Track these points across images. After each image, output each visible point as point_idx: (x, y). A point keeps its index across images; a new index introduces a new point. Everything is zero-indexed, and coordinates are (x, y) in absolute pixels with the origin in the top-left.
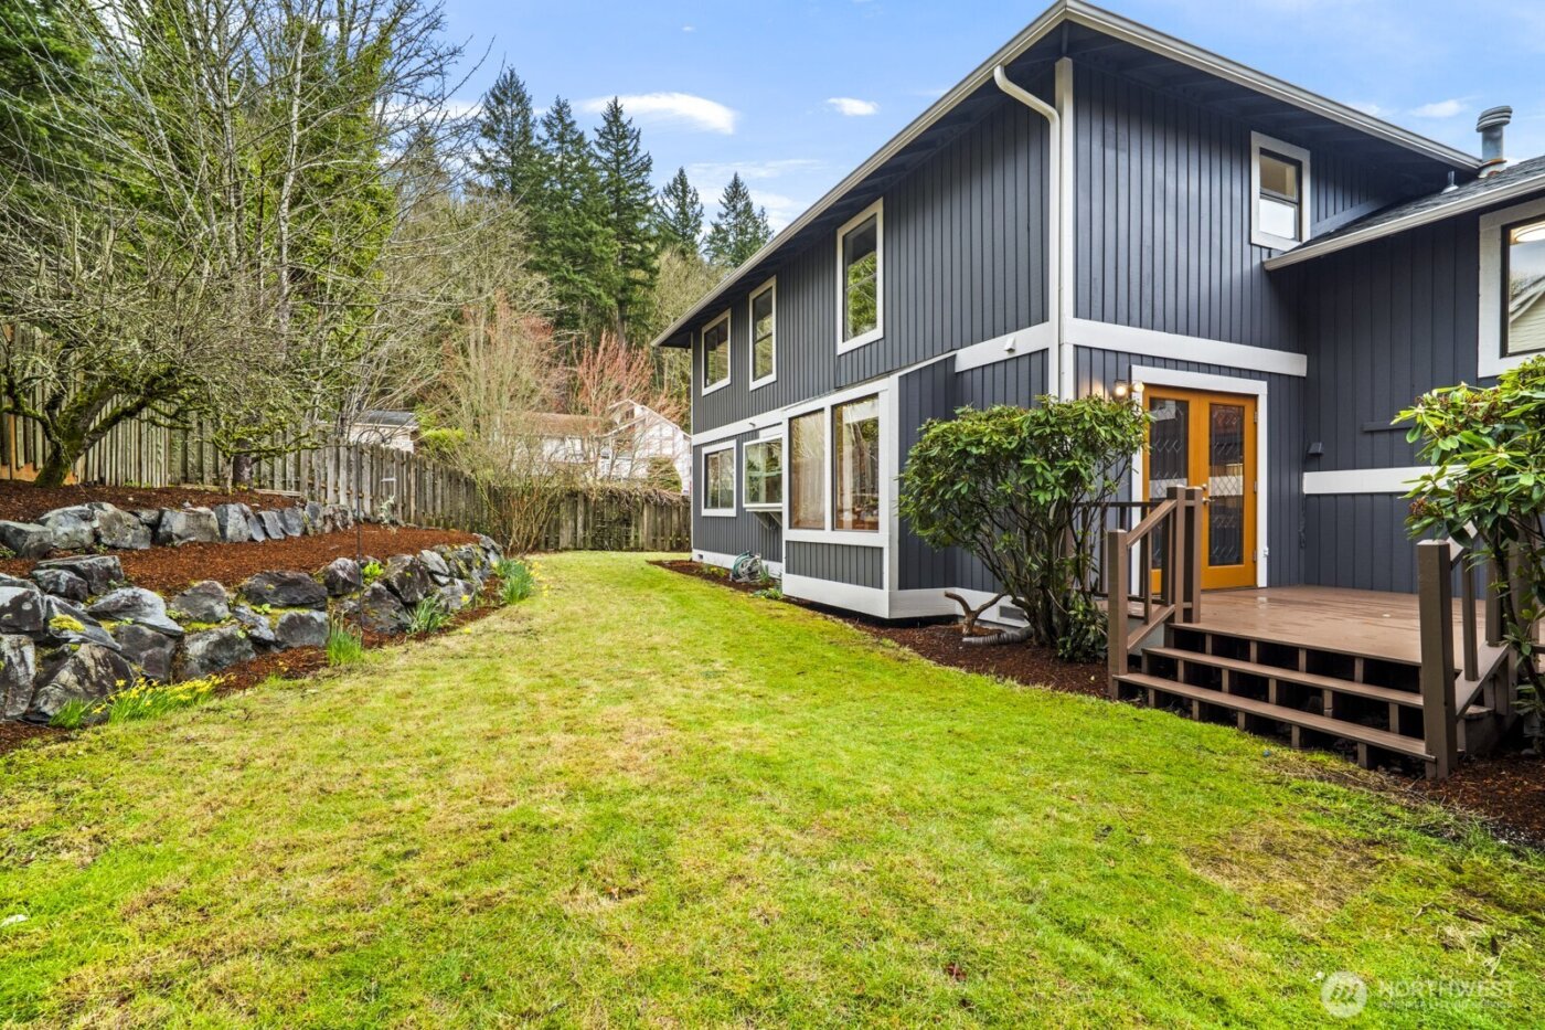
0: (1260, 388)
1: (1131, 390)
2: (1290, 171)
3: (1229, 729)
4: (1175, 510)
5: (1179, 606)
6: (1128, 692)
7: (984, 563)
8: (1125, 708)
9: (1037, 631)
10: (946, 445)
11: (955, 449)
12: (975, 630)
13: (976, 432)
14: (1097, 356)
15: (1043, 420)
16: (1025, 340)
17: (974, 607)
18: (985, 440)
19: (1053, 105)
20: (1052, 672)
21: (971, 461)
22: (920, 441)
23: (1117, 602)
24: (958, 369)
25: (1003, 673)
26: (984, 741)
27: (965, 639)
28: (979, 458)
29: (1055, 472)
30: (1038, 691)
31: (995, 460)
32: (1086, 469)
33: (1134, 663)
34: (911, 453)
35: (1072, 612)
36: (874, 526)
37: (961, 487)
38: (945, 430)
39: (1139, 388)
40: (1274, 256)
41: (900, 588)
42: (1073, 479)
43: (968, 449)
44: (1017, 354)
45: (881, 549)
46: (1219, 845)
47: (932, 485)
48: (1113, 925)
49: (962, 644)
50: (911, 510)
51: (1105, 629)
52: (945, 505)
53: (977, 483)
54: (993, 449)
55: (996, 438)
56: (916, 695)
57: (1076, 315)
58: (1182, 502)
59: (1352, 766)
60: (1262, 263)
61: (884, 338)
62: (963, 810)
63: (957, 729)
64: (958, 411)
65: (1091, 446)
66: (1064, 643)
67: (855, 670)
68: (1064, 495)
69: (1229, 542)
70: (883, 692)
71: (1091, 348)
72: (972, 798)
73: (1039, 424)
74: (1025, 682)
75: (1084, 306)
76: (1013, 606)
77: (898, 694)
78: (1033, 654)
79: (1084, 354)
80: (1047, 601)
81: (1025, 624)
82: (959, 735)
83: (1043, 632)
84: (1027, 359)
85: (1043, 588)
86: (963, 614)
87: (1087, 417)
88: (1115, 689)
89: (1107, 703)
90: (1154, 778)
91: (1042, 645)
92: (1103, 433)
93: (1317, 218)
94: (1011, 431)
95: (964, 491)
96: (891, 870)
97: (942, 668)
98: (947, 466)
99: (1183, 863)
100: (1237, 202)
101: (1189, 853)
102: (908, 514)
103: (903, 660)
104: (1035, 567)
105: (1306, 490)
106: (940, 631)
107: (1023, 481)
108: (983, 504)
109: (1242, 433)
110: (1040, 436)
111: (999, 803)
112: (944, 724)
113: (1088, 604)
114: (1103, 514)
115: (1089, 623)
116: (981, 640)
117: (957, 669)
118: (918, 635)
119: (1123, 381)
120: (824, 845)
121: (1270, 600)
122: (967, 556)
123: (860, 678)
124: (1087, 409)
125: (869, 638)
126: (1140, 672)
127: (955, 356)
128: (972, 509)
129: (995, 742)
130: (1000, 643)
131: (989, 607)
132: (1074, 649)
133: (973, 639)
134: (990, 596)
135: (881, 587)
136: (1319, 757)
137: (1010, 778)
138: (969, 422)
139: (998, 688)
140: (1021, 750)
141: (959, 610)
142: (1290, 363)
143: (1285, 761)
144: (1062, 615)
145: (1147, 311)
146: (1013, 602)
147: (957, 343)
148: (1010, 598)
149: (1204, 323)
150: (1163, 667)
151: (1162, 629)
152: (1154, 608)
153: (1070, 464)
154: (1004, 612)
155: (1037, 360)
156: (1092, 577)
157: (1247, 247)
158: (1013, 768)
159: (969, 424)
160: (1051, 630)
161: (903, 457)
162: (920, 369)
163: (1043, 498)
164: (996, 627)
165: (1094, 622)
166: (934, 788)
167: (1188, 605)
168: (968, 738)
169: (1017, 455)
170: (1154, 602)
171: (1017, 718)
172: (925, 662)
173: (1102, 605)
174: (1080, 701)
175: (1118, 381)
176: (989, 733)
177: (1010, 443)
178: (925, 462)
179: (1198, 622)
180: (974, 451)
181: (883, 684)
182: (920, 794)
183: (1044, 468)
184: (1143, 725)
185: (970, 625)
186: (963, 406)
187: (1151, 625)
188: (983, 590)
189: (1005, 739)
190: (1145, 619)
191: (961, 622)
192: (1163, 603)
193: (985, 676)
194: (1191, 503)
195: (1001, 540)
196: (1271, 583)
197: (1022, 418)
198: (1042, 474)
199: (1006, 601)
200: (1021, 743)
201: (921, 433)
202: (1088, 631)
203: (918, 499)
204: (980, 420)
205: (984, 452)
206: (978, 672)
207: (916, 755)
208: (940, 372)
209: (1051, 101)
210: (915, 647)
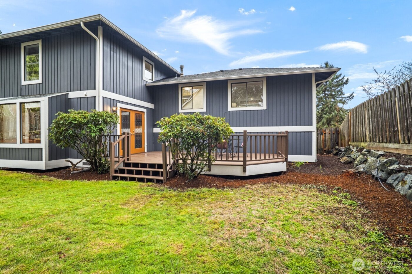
0: (145, 110)
1: (117, 109)
2: (151, 66)
3: (134, 182)
4: (125, 137)
5: (126, 158)
6: (115, 178)
7: (78, 151)
8: (114, 182)
9: (93, 168)
10: (65, 120)
11: (68, 122)
12: (75, 170)
13: (74, 117)
14: (109, 100)
15: (93, 116)
16: (90, 93)
17: (74, 163)
18: (77, 120)
19: (97, 37)
20: (97, 177)
21: (73, 125)
22: (56, 118)
23: (112, 158)
24: (69, 97)
25: (83, 179)
26: (77, 195)
27: (72, 172)
28: (75, 124)
29: (97, 129)
30: (92, 182)
31: (80, 125)
32: (104, 128)
33: (116, 172)
34: (53, 121)
35: (102, 162)
36: (39, 142)
37: (70, 132)
38: (65, 116)
39: (119, 108)
40: (148, 83)
41: (49, 160)
42: (101, 130)
43: (72, 122)
44: (87, 96)
45: (42, 149)
46: (127, 201)
47: (61, 131)
48: (105, 220)
49: (71, 173)
50: (53, 137)
51: (109, 164)
52: (65, 137)
53: (75, 130)
54: (80, 122)
55: (80, 119)
56: (55, 189)
57: (103, 89)
58: (126, 135)
59: (153, 183)
60: (145, 84)
61: (42, 83)
62: (70, 210)
63: (69, 194)
64: (69, 111)
65: (106, 122)
66: (100, 169)
67: (33, 186)
68: (99, 134)
69: (139, 143)
70: (45, 190)
71: (107, 98)
72: (73, 207)
73: (92, 117)
74: (89, 180)
75: (105, 87)
76: (86, 162)
77: (49, 190)
78: (92, 173)
79: (105, 100)
80: (95, 160)
81: (89, 166)
82: (70, 195)
83: (94, 167)
84: (90, 98)
85: (94, 156)
86: (71, 165)
87: (104, 116)
88: (111, 178)
89: (110, 181)
90: (117, 193)
91: (94, 171)
92: (108, 120)
93: (156, 77)
94: (85, 117)
95: (71, 133)
96: (50, 227)
97: (64, 180)
98: (65, 126)
99: (120, 206)
100: (140, 70)
101: (121, 204)
102: (52, 139)
103: (51, 181)
104: (92, 151)
105: (154, 132)
106: (64, 171)
107: (88, 131)
108: (77, 136)
109: (142, 119)
110: (93, 119)
111: (80, 206)
112: (65, 194)
113: (106, 159)
114: (110, 137)
115: (106, 164)
116: (77, 172)
117: (69, 180)
118: (56, 173)
119: (115, 106)
120: (27, 229)
121: (147, 155)
122: (72, 150)
123: (35, 188)
124: (105, 114)
125: (37, 176)
126: (117, 173)
127: (68, 93)
128: (74, 137)
129: (80, 195)
130: (83, 172)
131: (80, 163)
132: (102, 170)
133: (74, 172)
134: (80, 160)
135: (42, 160)
136: (149, 183)
137: (83, 201)
138: (73, 115)
139: (81, 183)
140: (87, 195)
141: (70, 164)
142: (151, 106)
143: (142, 185)
144: (99, 163)
145: (121, 91)
146: (86, 161)
147: (69, 89)
148: (85, 160)
149: (134, 96)
150: (122, 171)
151: (123, 163)
152: (121, 159)
153: (100, 127)
154: (84, 164)
155: (93, 99)
156: (107, 153)
157: (142, 80)
158: (84, 199)
159: (72, 115)
160: (96, 166)
161: (50, 123)
162: (56, 96)
163: (93, 135)
164: (82, 168)
165: (107, 163)
166: (62, 208)
167: (128, 157)
168: (72, 195)
169: (86, 124)
170: (121, 157)
171: (86, 188)
172: (59, 180)
173: (109, 159)
174: (103, 182)
175: (114, 106)
176: (78, 193)
177: (84, 121)
178: (58, 124)
179: (130, 161)
180: (74, 122)
181: (44, 188)
182: (58, 210)
183: (93, 127)
184: (117, 184)
185: (74, 168)
186: (71, 109)
187: (120, 162)
188: (78, 158)
189: (82, 194)
190: (118, 162)
191: (71, 168)
192: (123, 157)
193: (78, 181)
194: (128, 135)
195: (83, 145)
196: (148, 151)
197: (88, 115)
198: (93, 129)
199: (84, 161)
200: (87, 193)
201: (57, 116)
202: (106, 166)
203: (56, 134)
204: (76, 114)
205: (77, 123)
206: (76, 180)
207: (56, 202)
208: (63, 97)
209: (97, 36)
210: (55, 176)
